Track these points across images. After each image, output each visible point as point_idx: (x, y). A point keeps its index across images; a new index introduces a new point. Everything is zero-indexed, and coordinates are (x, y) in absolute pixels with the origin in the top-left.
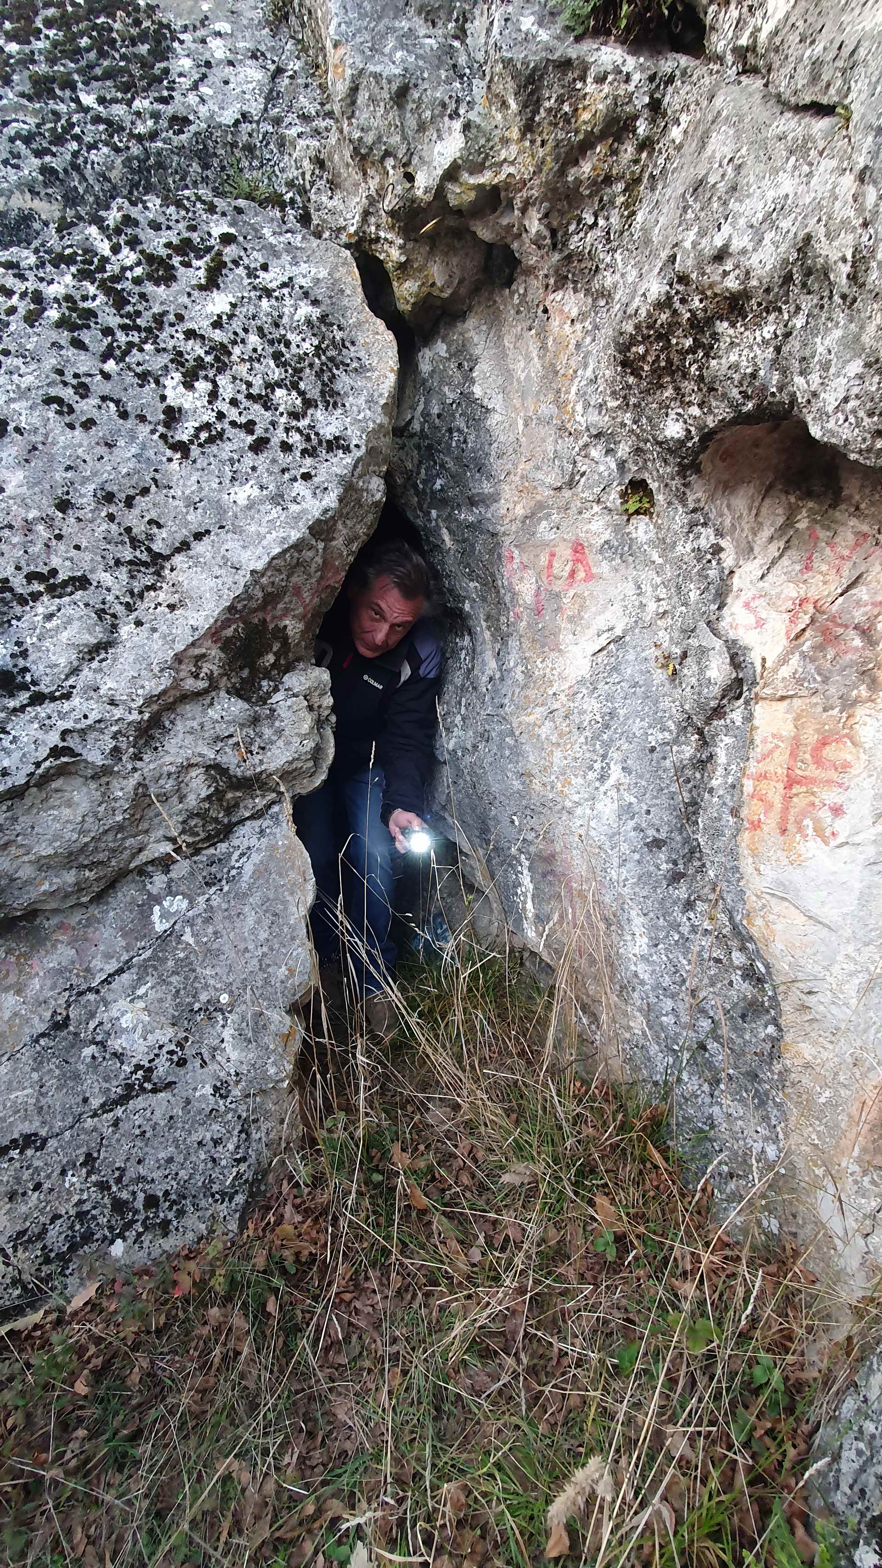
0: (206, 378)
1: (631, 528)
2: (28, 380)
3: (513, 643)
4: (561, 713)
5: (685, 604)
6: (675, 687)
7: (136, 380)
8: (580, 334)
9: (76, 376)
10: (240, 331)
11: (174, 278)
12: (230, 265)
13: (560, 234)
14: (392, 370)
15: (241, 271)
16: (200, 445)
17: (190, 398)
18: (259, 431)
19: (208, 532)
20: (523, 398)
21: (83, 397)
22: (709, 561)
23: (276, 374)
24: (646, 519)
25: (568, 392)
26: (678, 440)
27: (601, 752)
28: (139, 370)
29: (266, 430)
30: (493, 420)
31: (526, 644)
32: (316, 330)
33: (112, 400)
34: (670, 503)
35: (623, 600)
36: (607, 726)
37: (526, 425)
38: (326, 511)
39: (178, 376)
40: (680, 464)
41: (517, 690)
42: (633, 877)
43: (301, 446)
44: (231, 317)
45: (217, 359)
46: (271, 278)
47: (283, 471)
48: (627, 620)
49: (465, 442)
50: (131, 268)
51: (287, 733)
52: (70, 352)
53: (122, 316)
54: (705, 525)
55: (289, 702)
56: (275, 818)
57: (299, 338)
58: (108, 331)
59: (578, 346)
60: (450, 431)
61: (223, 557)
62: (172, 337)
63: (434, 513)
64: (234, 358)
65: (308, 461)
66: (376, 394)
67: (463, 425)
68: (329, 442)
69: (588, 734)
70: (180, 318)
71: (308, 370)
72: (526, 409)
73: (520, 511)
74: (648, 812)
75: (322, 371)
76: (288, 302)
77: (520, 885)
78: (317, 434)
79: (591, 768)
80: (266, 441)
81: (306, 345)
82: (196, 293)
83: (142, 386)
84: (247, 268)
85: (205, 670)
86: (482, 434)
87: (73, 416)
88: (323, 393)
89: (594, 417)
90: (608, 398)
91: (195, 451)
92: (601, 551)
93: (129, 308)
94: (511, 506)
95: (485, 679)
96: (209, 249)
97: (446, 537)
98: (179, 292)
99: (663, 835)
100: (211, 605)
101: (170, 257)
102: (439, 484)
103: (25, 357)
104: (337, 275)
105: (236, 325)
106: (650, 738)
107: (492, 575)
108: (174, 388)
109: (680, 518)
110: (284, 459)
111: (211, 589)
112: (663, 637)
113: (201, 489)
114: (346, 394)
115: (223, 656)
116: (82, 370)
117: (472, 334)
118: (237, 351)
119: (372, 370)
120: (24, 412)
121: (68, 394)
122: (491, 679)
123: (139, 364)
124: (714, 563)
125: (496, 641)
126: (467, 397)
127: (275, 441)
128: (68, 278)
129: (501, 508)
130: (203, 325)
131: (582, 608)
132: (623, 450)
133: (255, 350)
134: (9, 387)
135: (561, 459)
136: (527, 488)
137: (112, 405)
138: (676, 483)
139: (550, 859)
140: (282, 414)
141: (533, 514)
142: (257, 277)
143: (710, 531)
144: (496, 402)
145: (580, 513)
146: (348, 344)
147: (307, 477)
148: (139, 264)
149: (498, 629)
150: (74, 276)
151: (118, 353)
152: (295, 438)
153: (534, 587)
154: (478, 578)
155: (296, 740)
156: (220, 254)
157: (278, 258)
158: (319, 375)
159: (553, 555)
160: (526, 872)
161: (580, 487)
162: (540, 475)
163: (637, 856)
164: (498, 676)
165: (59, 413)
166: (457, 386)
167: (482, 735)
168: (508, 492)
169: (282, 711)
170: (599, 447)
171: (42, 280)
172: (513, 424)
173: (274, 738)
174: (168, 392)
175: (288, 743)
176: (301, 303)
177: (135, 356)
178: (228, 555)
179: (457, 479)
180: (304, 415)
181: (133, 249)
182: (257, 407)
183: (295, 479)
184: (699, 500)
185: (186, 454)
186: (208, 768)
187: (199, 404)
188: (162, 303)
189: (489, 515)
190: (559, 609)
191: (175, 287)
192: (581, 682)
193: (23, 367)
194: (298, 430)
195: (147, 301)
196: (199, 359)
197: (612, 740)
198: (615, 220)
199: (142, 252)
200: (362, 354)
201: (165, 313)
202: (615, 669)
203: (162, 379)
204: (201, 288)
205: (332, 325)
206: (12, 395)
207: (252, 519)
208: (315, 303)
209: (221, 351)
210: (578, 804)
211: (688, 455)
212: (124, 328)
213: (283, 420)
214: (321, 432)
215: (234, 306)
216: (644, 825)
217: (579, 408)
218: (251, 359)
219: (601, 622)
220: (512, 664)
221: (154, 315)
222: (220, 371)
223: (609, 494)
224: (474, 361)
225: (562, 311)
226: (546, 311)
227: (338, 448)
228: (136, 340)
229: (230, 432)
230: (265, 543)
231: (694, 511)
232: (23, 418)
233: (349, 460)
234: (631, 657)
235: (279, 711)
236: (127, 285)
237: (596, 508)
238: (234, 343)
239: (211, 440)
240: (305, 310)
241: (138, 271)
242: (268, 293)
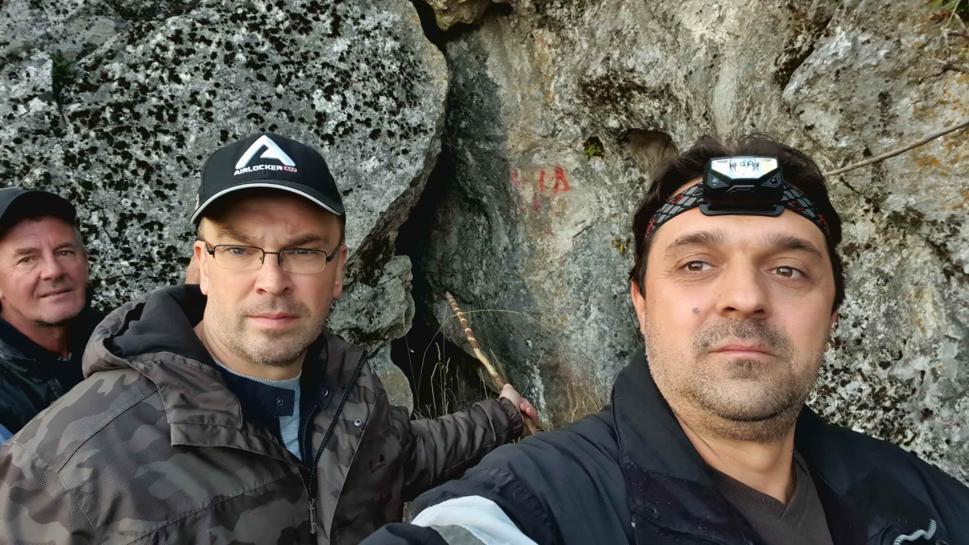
0: (338, 93)
1: (591, 163)
2: (235, 104)
3: (520, 228)
4: (556, 273)
5: (627, 211)
6: (625, 259)
7: (296, 96)
8: (554, 55)
9: (263, 98)
10: (355, 61)
11: (311, 29)
12: (343, 18)
13: (541, 7)
14: (445, 79)
15: (349, 21)
16: (340, 136)
17: (330, 106)
18: (374, 124)
19: (351, 190)
20: (520, 82)
21: (268, 111)
22: (638, 188)
23: (379, 87)
24: (600, 158)
25: (549, 86)
26: (616, 129)
27: (584, 298)
28: (297, 90)
29: (378, 124)
30: (501, 92)
31: (530, 228)
32: (398, 56)
33: (284, 111)
34: (613, 153)
35: (590, 205)
36: (586, 282)
37: (523, 98)
38: (418, 172)
39: (320, 91)
40: (617, 139)
41: (526, 259)
42: (610, 376)
43: (399, 133)
44: (348, 53)
45: (343, 80)
46: (368, 23)
47: (392, 149)
48: (592, 216)
49: (482, 102)
50: (282, 22)
51: (391, 302)
52: (258, 84)
53: (281, 55)
54: (634, 166)
55: (392, 282)
56: (383, 356)
57: (389, 62)
58: (276, 67)
59: (554, 61)
60: (472, 95)
61: (363, 205)
62: (314, 67)
63: (460, 141)
64: (353, 79)
65: (404, 142)
66: (438, 96)
67: (480, 93)
68: (415, 129)
69: (574, 287)
70: (317, 54)
71: (397, 83)
72: (522, 89)
73: (521, 148)
74: (616, 336)
75: (406, 83)
76: (380, 39)
77: (534, 387)
78: (407, 124)
79: (578, 309)
80: (379, 131)
81: (394, 67)
82: (325, 39)
83: (300, 100)
84: (353, 18)
85: (353, 272)
86: (493, 98)
87: (264, 124)
88: (407, 97)
89: (566, 105)
90: (574, 98)
91: (337, 140)
92: (573, 173)
93: (285, 50)
94: (515, 144)
95: (501, 249)
96: (327, 7)
97: (469, 155)
98: (316, 39)
99: (626, 349)
100: (358, 235)
101: (305, 14)
102: (463, 124)
103: (231, 89)
104: (406, 19)
105: (352, 58)
106: (613, 290)
107: (504, 184)
108: (319, 99)
109: (619, 164)
110: (391, 142)
111: (357, 225)
112: (616, 229)
113: (344, 164)
114: (421, 97)
115: (361, 261)
116: (266, 94)
117: (483, 38)
118: (355, 75)
119: (433, 78)
120: (236, 125)
121: (259, 110)
122: (505, 249)
123: (297, 86)
124: (641, 189)
125: (507, 224)
126: (483, 77)
127: (384, 130)
128: (244, 30)
129: (509, 144)
130: (334, 59)
131: (564, 208)
132: (584, 123)
133: (365, 74)
134: (224, 109)
135: (546, 120)
136: (525, 134)
137: (284, 115)
138: (616, 146)
139: (556, 367)
140: (385, 113)
141: (529, 149)
142: (359, 24)
143: (637, 170)
144: (502, 81)
145: (559, 151)
146: (418, 64)
147: (405, 152)
148: (286, 19)
149: (508, 217)
150: (247, 28)
151: (284, 80)
152: (394, 128)
153: (532, 193)
154: (493, 184)
155: (397, 306)
156: (335, 10)
157: (369, 8)
158: (404, 86)
159: (543, 173)
160: (537, 377)
161: (558, 138)
162: (532, 128)
163: (612, 363)
164: (510, 247)
165: (256, 123)
166: (477, 68)
167: (501, 287)
168: (511, 135)
169: (389, 289)
170: (570, 119)
171: (228, 32)
172: (514, 97)
173: (385, 306)
174: (315, 102)
175: (393, 309)
176: (387, 39)
177: (294, 82)
178: (365, 203)
179: (476, 124)
180: (398, 113)
181: (281, 8)
182: (370, 110)
183: (398, 154)
184: (629, 154)
185: (332, 142)
186: (350, 330)
187: (335, 109)
188: (306, 46)
189: (500, 148)
190: (550, 208)
191: (312, 35)
192: (568, 254)
193: (231, 95)
194: (396, 122)
195: (296, 44)
196: (331, 80)
197: (590, 291)
198: (573, 10)
199: (288, 11)
200: (426, 69)
201: (308, 52)
202: (588, 246)
203: (311, 94)
204: (329, 36)
205: (407, 52)
206: (227, 114)
207: (376, 180)
208: (396, 39)
209: (345, 75)
210: (572, 332)
211: (621, 136)
212: (285, 63)
213: (386, 116)
214: (409, 122)
215: (350, 46)
216: (614, 343)
217: (557, 97)
218: (364, 80)
219: (578, 216)
220: (520, 240)
221: (302, 54)
222: (346, 87)
223: (577, 143)
224: (486, 56)
225: (542, 40)
226: (532, 36)
227: (421, 131)
228: (293, 70)
229: (357, 126)
230: (386, 195)
231: (628, 159)
232: (236, 129)
233: (427, 139)
234: (597, 239)
235: (387, 289)
236: (282, 34)
237: (569, 150)
238: (353, 70)
239: (346, 132)
240: (390, 44)
241: (287, 24)
242: (367, 34)
